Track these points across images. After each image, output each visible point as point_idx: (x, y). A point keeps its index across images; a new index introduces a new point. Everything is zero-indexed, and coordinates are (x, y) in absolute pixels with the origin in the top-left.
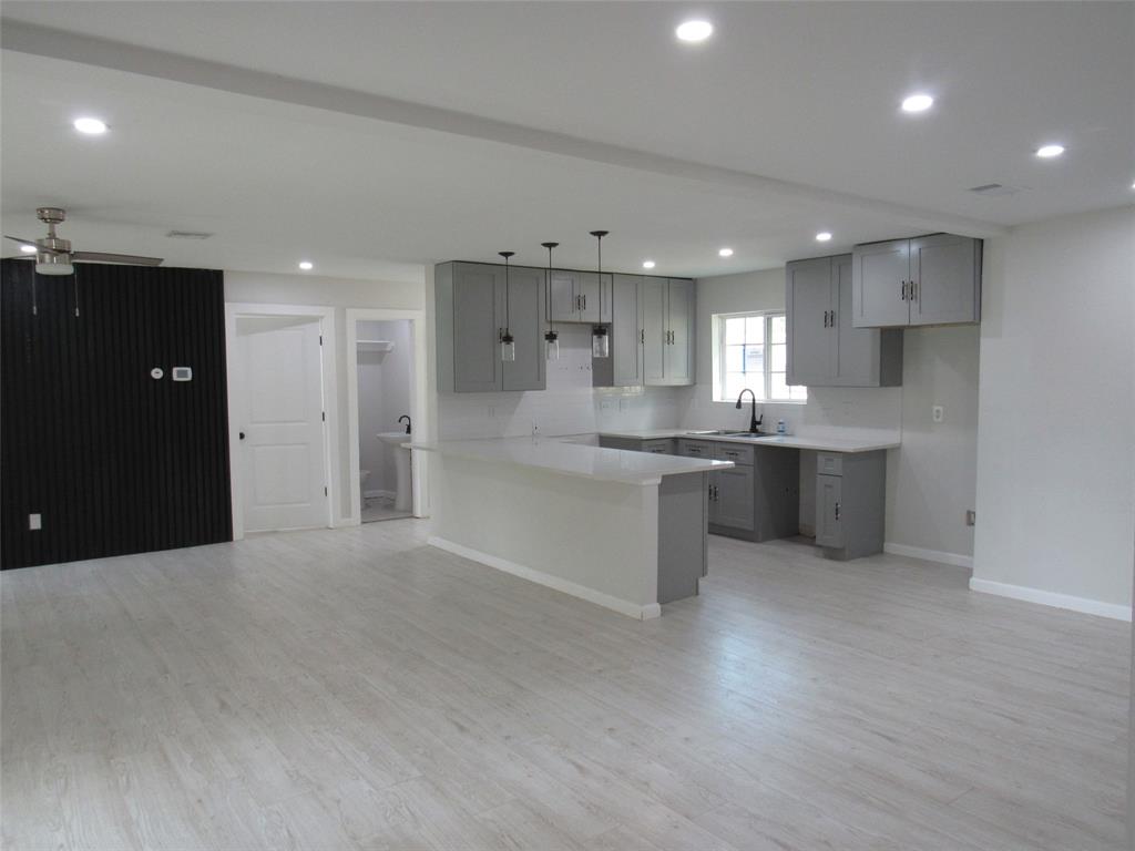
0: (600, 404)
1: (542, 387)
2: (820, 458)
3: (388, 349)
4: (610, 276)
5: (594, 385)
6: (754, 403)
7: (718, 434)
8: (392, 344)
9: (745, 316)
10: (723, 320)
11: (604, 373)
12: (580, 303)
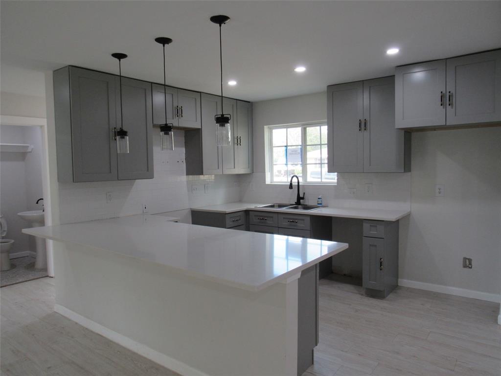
0: (191, 188)
1: (151, 176)
2: (366, 226)
3: (29, 150)
4: (199, 94)
5: (188, 174)
6: (298, 185)
7: (272, 206)
8: (32, 146)
9: (287, 127)
10: (271, 130)
11: (195, 166)
12: (178, 112)
